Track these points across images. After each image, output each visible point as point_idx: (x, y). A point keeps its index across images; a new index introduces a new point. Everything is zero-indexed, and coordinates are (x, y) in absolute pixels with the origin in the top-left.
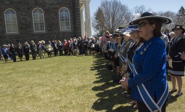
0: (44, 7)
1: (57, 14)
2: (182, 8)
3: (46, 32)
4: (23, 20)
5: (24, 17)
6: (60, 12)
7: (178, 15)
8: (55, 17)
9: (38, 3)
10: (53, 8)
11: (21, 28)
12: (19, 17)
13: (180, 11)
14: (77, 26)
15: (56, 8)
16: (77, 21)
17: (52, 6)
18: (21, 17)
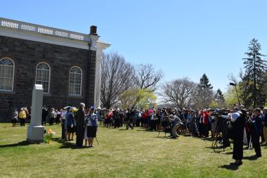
0: (53, 62)
1: (67, 73)
2: (204, 76)
3: (50, 95)
4: (22, 76)
5: (25, 72)
6: (71, 71)
7: (199, 86)
8: (64, 77)
9: (46, 57)
10: (63, 66)
11: (18, 85)
12: (19, 71)
13: (202, 80)
14: (90, 92)
15: (67, 66)
16: (90, 85)
17: (62, 63)
18: (21, 71)
